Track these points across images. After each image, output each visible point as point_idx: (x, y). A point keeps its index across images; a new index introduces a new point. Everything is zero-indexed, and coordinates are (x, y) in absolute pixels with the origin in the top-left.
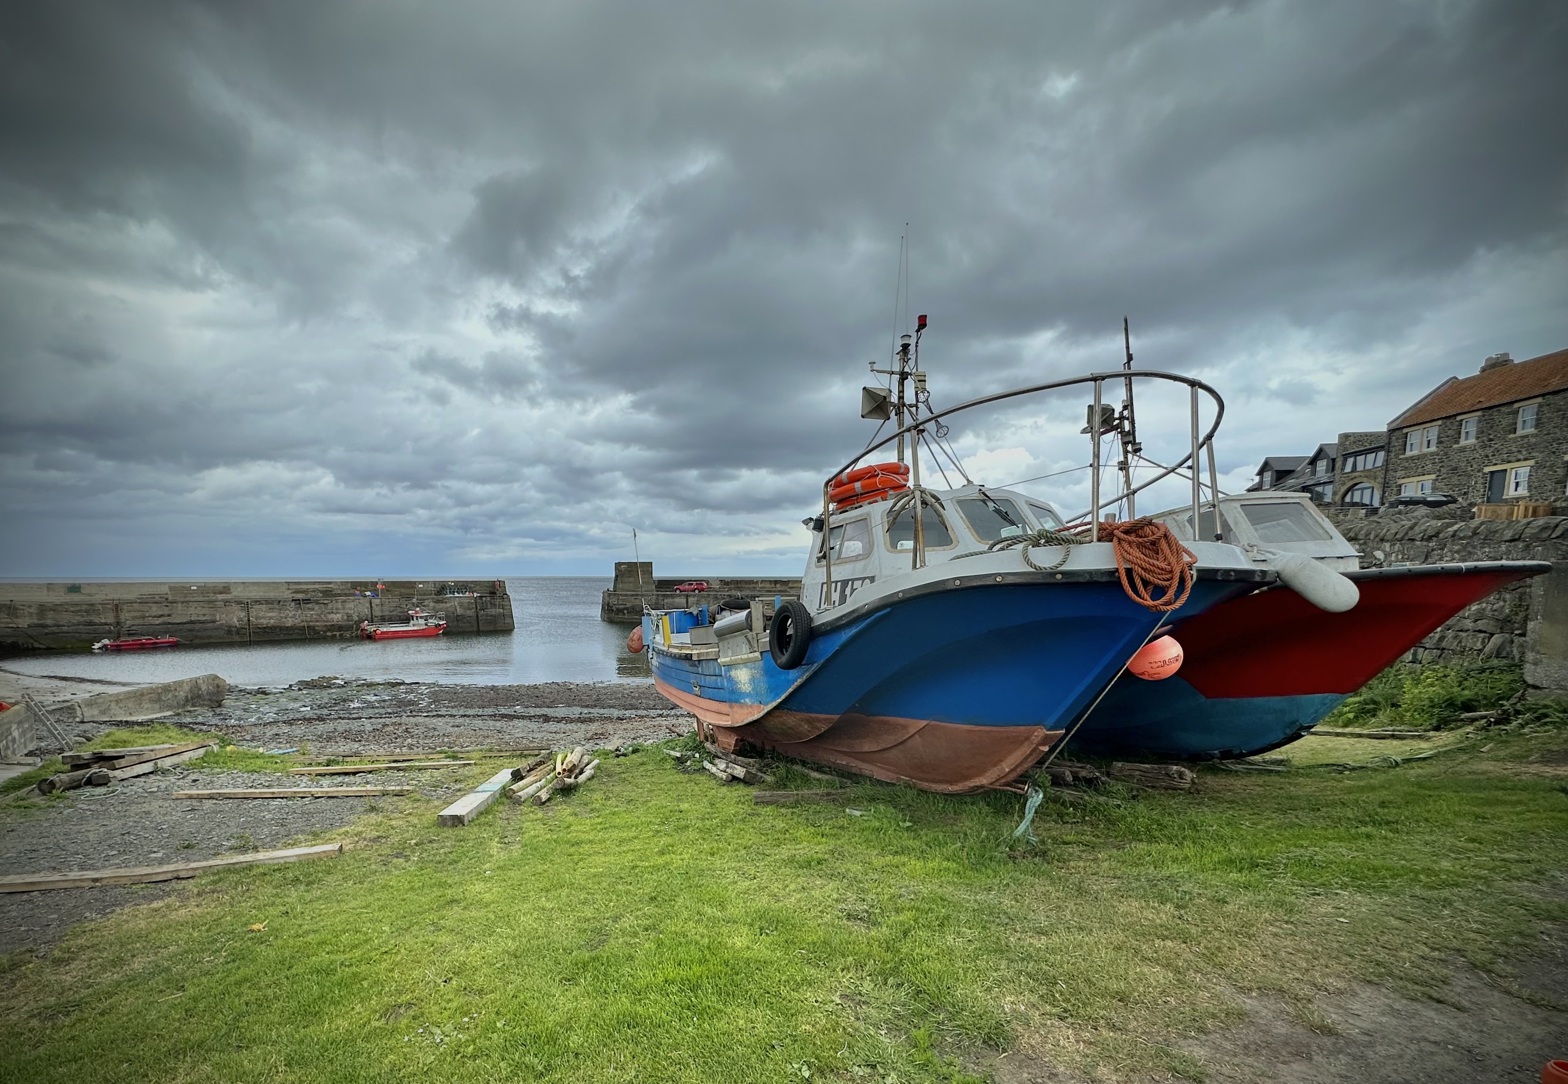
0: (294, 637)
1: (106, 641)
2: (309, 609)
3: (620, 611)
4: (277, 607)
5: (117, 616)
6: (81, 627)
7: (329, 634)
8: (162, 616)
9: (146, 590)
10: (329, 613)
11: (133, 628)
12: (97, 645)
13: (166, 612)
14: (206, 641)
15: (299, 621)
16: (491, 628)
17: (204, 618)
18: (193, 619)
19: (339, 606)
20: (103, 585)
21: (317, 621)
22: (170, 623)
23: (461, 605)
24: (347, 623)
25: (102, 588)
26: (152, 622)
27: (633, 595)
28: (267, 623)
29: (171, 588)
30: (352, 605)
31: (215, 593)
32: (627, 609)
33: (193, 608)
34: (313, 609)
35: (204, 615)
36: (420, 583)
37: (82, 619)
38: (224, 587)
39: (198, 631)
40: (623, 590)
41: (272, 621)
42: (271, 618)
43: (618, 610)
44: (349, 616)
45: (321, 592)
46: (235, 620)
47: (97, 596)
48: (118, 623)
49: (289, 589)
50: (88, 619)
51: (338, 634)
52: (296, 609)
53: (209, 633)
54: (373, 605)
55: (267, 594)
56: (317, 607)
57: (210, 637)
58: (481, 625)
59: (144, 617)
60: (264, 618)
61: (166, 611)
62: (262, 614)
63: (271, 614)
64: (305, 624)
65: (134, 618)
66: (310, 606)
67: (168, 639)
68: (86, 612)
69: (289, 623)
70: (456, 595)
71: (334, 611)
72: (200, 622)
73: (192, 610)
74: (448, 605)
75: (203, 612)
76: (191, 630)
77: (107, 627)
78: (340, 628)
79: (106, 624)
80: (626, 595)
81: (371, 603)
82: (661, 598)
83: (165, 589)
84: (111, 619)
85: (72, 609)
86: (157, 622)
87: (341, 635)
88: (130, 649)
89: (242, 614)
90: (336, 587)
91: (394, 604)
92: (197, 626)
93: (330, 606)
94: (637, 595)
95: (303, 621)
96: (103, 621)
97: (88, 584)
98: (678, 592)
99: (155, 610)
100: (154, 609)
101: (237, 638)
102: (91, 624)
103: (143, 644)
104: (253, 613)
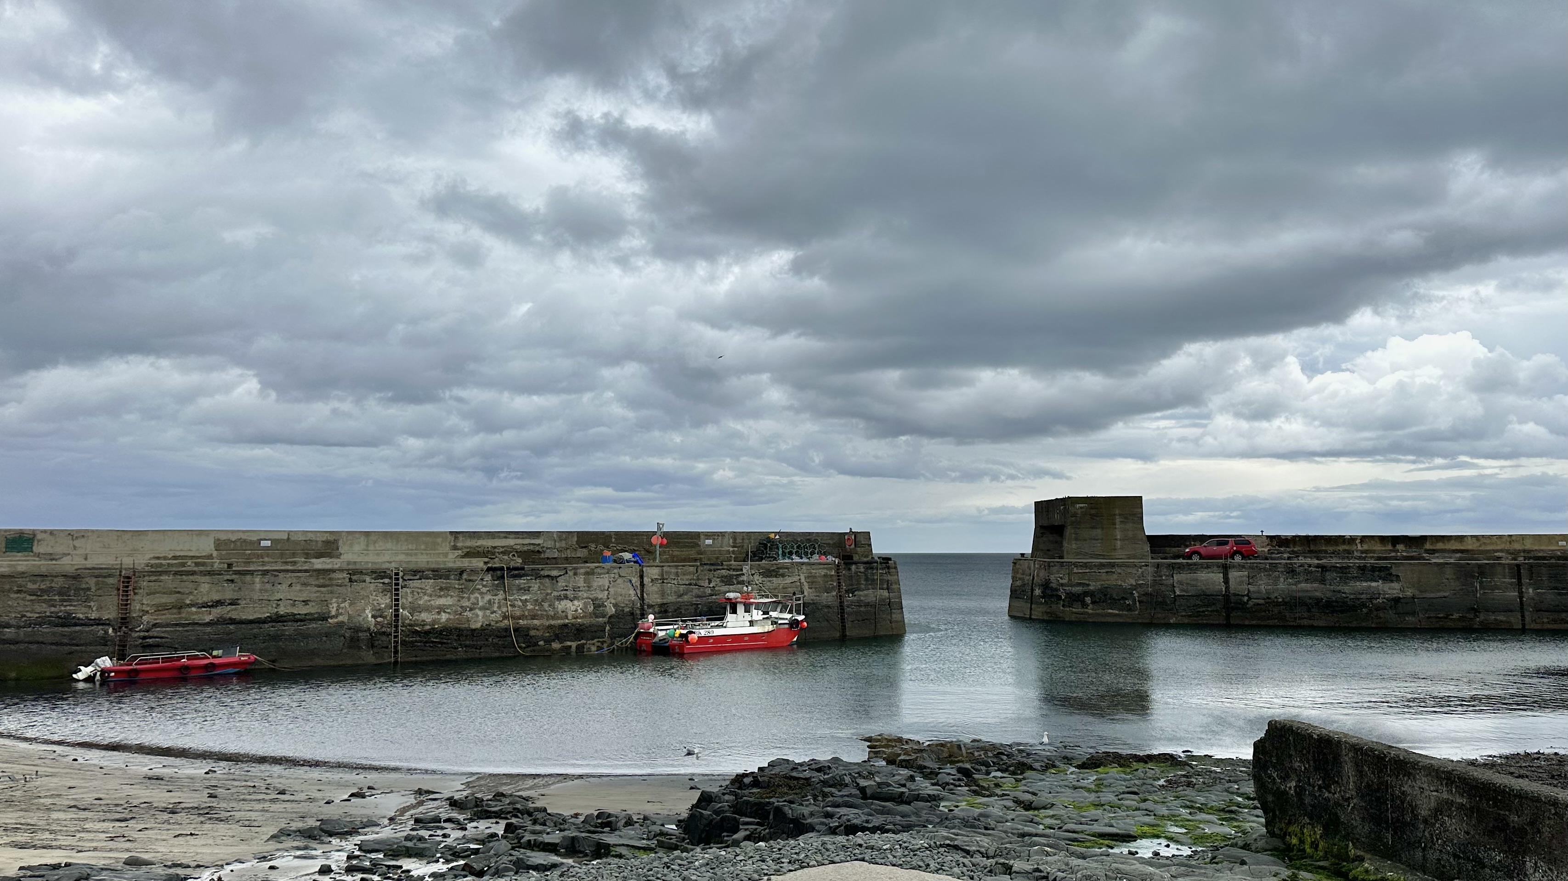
0: (485, 652)
1: (105, 662)
2: (520, 589)
3: (1075, 599)
4: (456, 584)
5: (125, 605)
6: (45, 629)
7: (556, 645)
8: (218, 603)
9: (167, 548)
10: (559, 598)
11: (156, 632)
12: (85, 672)
13: (229, 595)
14: (307, 663)
15: (497, 616)
16: (867, 633)
17: (303, 610)
18: (282, 611)
19: (580, 581)
20: (82, 535)
21: (534, 617)
22: (233, 621)
23: (812, 580)
24: (594, 620)
25: (77, 543)
26: (196, 618)
27: (1102, 565)
28: (434, 622)
29: (219, 544)
30: (604, 581)
31: (307, 556)
32: (1091, 594)
33: (284, 587)
34: (527, 590)
35: (306, 602)
36: (708, 535)
37: (49, 611)
38: (327, 543)
39: (291, 638)
40: (1078, 554)
41: (444, 617)
42: (441, 609)
43: (1069, 595)
44: (598, 605)
45: (520, 554)
46: (369, 613)
47: (66, 560)
48: (125, 621)
49: (455, 548)
50: (62, 609)
51: (574, 645)
52: (494, 591)
53: (313, 645)
54: (646, 580)
55: (413, 559)
56: (535, 585)
57: (313, 653)
58: (848, 625)
59: (180, 607)
60: (428, 609)
61: (229, 593)
62: (423, 600)
63: (442, 601)
64: (511, 623)
65: (161, 608)
66: (521, 582)
67: (239, 656)
68: (60, 594)
69: (478, 620)
70: (796, 559)
71: (570, 593)
72: (295, 619)
73: (282, 592)
74: (788, 580)
75: (304, 596)
76: (276, 638)
77: (100, 631)
78: (579, 631)
79: (98, 622)
80: (1085, 565)
81: (642, 577)
82: (1164, 571)
83: (206, 547)
84: (110, 613)
85: (30, 586)
86: (207, 619)
87: (580, 648)
88: (155, 681)
89: (384, 601)
90: (549, 544)
91: (685, 579)
92: (290, 628)
93: (562, 583)
94: (1112, 565)
95: (505, 617)
96: (93, 616)
97: (52, 533)
98: (1196, 559)
99: (206, 590)
100: (204, 588)
101: (369, 657)
102: (67, 621)
103: (186, 668)
104: (406, 597)
